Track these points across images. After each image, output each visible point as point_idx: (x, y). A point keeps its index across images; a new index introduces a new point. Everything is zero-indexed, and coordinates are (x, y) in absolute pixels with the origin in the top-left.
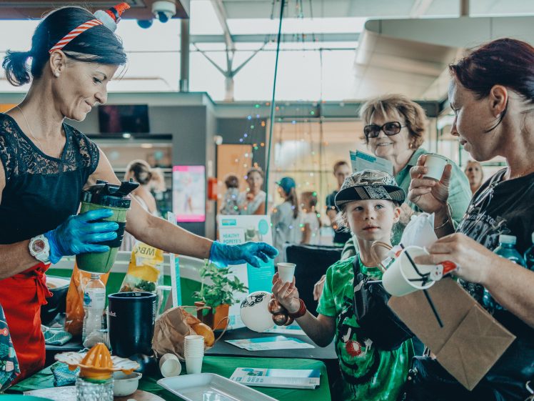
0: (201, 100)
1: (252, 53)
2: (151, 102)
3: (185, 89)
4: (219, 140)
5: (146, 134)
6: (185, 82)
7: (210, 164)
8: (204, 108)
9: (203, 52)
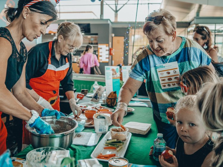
0: (108, 22)
1: (122, 5)
2: (91, 23)
3: (102, 18)
4: (113, 35)
5: (89, 33)
6: (102, 15)
7: (110, 43)
8: (108, 25)
9: (108, 5)
